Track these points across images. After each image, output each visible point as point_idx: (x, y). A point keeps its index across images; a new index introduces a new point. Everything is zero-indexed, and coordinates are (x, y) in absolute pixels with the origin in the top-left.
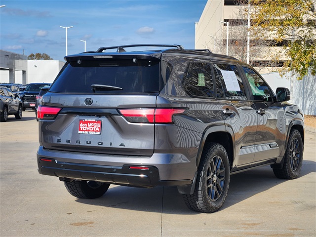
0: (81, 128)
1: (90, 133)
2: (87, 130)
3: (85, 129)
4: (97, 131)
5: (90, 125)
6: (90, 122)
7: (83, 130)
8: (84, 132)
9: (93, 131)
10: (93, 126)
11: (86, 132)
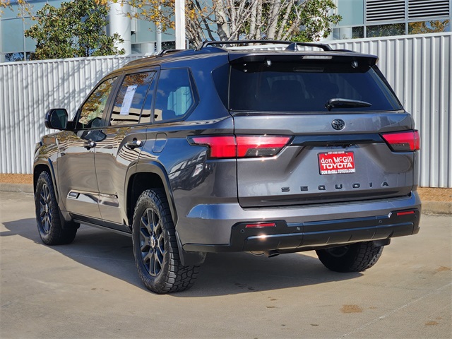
0: (324, 165)
1: (340, 171)
2: (333, 169)
3: (330, 166)
4: (350, 168)
5: (337, 160)
6: (337, 156)
7: (327, 169)
8: (329, 172)
9: (344, 168)
10: (342, 162)
11: (334, 172)
